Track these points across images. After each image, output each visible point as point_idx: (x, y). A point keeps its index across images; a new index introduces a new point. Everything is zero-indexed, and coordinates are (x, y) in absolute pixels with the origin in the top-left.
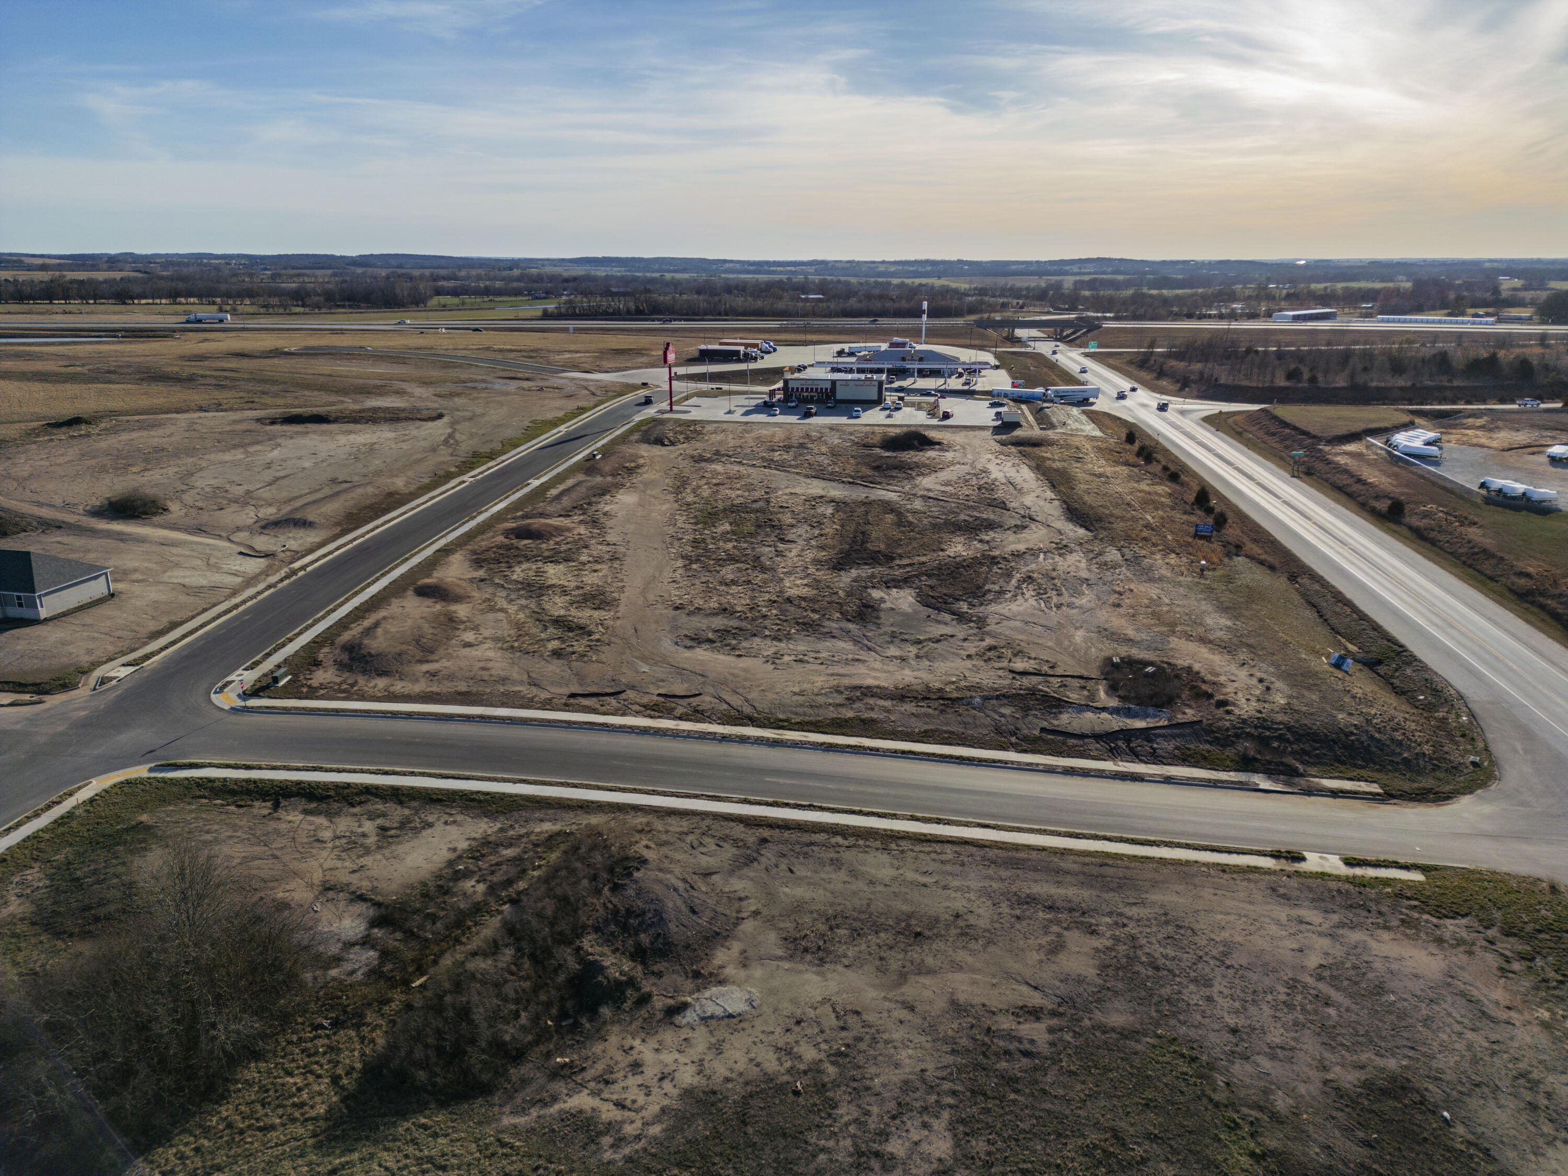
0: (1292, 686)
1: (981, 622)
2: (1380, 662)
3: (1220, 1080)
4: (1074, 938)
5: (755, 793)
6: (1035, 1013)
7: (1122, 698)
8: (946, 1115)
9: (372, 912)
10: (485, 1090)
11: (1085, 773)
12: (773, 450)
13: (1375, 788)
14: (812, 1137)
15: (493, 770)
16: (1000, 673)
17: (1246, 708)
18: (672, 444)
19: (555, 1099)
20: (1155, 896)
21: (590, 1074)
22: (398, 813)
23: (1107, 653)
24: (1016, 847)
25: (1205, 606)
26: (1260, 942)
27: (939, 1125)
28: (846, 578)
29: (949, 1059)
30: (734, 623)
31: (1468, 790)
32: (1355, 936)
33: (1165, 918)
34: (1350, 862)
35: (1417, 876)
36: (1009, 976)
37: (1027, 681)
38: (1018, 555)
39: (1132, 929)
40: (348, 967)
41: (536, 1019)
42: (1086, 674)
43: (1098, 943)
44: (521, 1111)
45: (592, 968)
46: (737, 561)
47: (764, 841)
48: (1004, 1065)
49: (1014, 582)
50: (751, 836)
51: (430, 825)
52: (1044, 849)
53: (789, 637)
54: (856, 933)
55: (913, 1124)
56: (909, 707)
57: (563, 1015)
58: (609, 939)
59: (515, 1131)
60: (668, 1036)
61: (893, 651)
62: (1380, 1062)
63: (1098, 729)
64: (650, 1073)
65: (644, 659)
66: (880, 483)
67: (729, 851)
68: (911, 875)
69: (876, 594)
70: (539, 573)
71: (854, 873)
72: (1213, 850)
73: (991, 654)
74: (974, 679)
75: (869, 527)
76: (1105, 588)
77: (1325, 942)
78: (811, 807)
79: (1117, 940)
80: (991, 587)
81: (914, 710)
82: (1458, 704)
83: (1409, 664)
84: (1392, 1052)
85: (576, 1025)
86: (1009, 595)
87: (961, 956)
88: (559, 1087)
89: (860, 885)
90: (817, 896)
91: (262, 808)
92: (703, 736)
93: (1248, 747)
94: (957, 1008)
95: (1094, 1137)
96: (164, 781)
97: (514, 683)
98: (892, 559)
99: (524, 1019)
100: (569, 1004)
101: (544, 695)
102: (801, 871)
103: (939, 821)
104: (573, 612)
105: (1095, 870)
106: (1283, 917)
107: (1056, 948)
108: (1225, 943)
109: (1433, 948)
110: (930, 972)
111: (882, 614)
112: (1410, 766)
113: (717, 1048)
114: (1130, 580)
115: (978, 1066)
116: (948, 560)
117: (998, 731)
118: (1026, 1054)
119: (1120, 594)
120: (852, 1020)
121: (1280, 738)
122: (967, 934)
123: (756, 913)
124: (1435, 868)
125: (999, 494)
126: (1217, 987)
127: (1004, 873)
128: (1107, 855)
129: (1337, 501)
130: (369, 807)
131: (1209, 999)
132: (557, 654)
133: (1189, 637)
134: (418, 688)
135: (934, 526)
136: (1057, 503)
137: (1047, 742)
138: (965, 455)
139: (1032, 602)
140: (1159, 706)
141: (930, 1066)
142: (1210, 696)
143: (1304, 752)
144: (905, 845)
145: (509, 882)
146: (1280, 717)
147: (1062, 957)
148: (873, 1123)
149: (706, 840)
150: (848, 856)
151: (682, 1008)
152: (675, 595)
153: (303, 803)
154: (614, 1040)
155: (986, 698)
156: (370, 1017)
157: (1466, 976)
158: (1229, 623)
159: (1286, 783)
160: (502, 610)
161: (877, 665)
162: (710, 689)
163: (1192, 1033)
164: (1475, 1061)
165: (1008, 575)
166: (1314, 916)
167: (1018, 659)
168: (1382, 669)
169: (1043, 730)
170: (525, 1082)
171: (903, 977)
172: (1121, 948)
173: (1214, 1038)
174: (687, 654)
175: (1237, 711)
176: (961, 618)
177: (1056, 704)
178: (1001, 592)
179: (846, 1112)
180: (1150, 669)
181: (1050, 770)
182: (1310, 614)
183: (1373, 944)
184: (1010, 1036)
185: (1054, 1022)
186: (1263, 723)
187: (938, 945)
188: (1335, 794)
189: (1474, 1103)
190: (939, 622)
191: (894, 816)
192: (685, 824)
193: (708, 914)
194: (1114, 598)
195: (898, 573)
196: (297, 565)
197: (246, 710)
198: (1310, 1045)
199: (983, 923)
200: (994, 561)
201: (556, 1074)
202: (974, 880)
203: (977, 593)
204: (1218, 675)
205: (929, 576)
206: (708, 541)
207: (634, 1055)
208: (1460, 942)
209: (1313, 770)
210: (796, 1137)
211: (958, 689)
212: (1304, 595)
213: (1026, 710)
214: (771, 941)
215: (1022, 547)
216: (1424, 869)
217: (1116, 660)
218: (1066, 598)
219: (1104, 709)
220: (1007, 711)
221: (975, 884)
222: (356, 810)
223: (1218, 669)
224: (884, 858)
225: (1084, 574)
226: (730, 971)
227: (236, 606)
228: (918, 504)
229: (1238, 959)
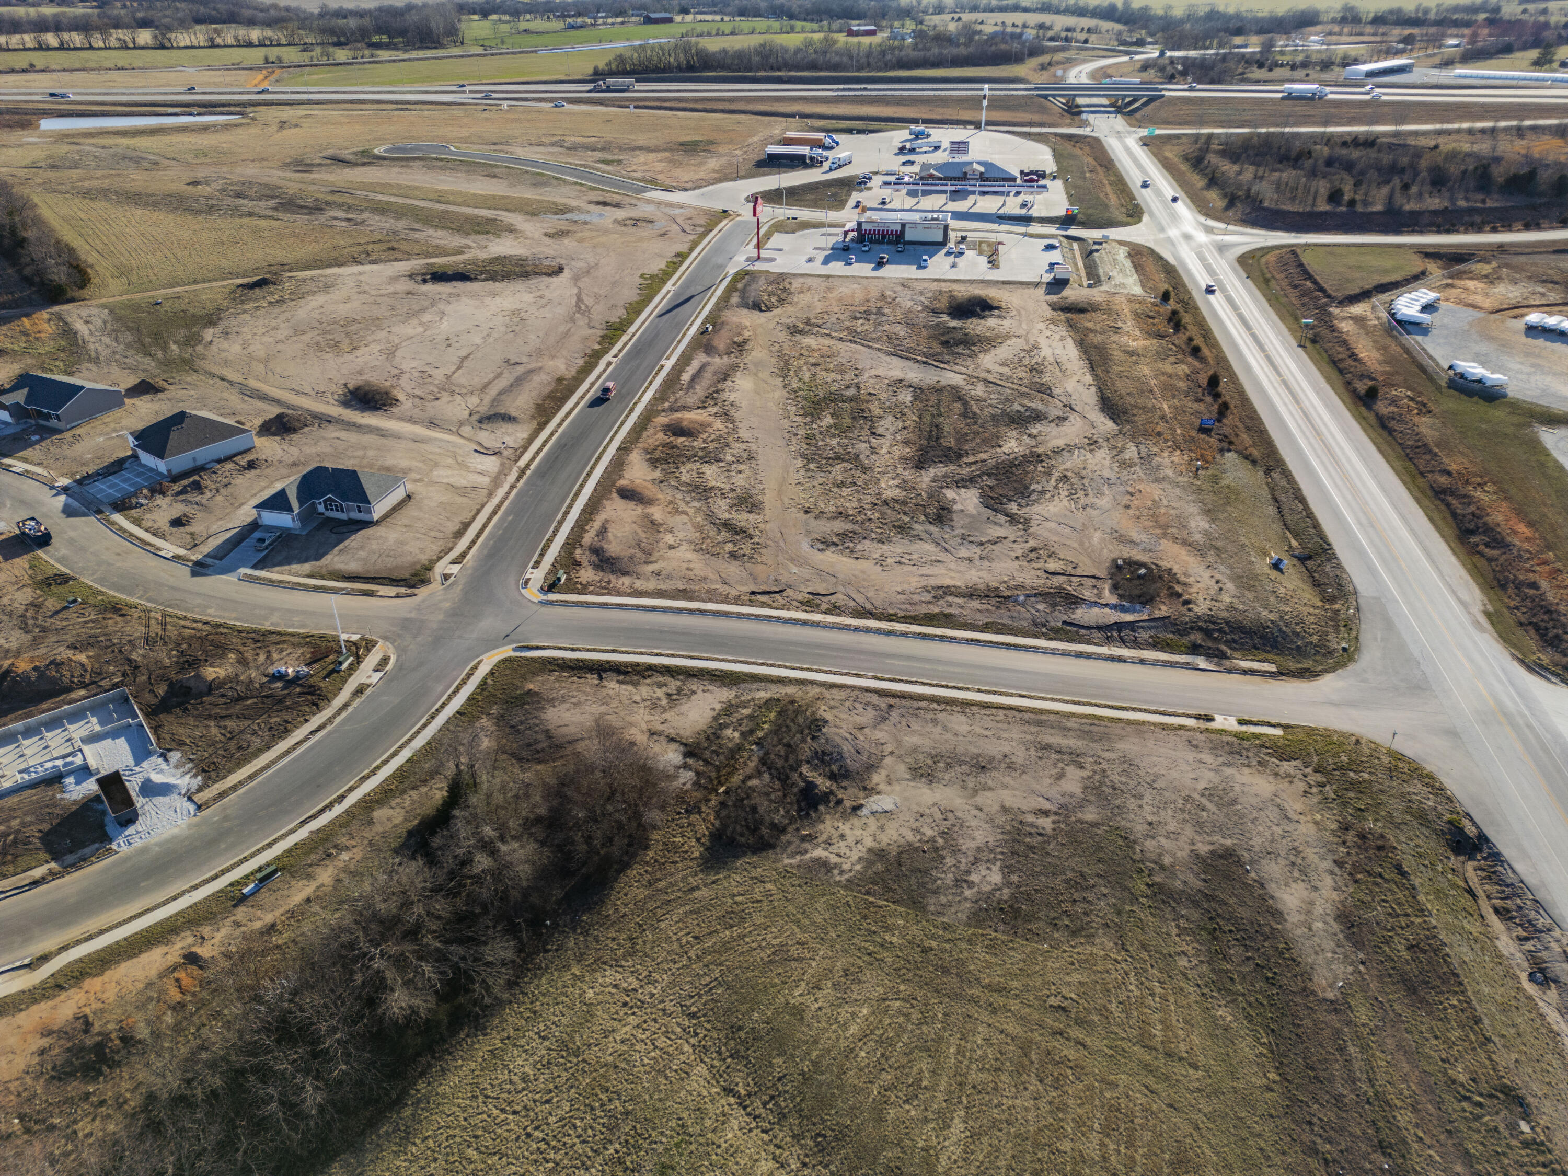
0: (1238, 587)
1: (1027, 522)
2: (1310, 558)
3: (1138, 849)
4: (1071, 771)
5: (883, 672)
6: (1046, 813)
7: (1121, 597)
8: (998, 864)
9: (682, 748)
10: (772, 846)
11: (1088, 656)
12: (855, 318)
13: (1273, 668)
14: (934, 873)
15: (720, 653)
16: (1039, 573)
17: (1202, 607)
18: (769, 309)
19: (806, 851)
20: (1120, 746)
21: (820, 840)
22: (674, 684)
23: (1114, 555)
24: (1041, 712)
25: (1193, 509)
26: (1174, 774)
27: (996, 868)
28: (925, 479)
29: (1000, 837)
30: (849, 526)
31: (1333, 669)
32: (1228, 771)
33: (1124, 759)
34: (1241, 722)
35: (1279, 732)
36: (1033, 792)
37: (1057, 581)
38: (1058, 452)
39: (1104, 765)
40: (682, 781)
41: (787, 812)
42: (1098, 574)
43: (1084, 773)
44: (792, 856)
45: (811, 786)
46: (843, 460)
47: (891, 706)
48: (1028, 840)
49: (1053, 482)
50: (883, 703)
51: (694, 692)
52: (1057, 713)
53: (889, 540)
54: (949, 766)
55: (982, 869)
56: (975, 604)
57: (800, 810)
58: (815, 768)
59: (791, 866)
60: (855, 821)
61: (963, 552)
62: (1223, 841)
63: (1101, 622)
64: (850, 840)
65: (792, 560)
66: (947, 363)
67: (871, 713)
68: (978, 730)
69: (950, 494)
70: (700, 474)
71: (944, 728)
72: (1161, 713)
73: (1032, 555)
74: (1020, 578)
75: (941, 419)
76: (1122, 488)
77: (1212, 774)
78: (916, 682)
79: (1094, 772)
80: (1033, 486)
81: (979, 606)
82: (1352, 599)
83: (1329, 560)
84: (1230, 836)
85: (808, 815)
86: (1048, 496)
87: (1007, 780)
88: (806, 845)
89: (949, 736)
90: (925, 743)
91: (592, 679)
92: (843, 628)
93: (1197, 637)
94: (1005, 810)
95: (1070, 875)
96: (526, 658)
97: (712, 582)
98: (960, 456)
99: (782, 812)
100: (803, 804)
101: (734, 593)
102: (915, 726)
103: (995, 693)
104: (735, 516)
105: (1087, 728)
106: (1191, 760)
107: (1060, 776)
108: (1155, 775)
109: (1271, 779)
110: (990, 789)
111: (954, 516)
112: (1300, 652)
113: (882, 828)
114: (1141, 480)
115: (1015, 840)
116: (1004, 458)
117: (1035, 624)
118: (1040, 834)
119: (1132, 494)
120: (949, 815)
121: (1220, 631)
122: (1011, 767)
123: (892, 753)
124: (1291, 726)
125: (1046, 378)
126: (1146, 799)
127: (1033, 729)
128: (1095, 717)
129: (1328, 379)
130: (654, 679)
131: (1140, 806)
132: (733, 555)
133: (1175, 540)
134: (651, 585)
135: (993, 417)
136: (1093, 389)
137: (1065, 632)
138: (1020, 322)
139: (1065, 502)
140: (1144, 603)
141: (991, 840)
142: (1179, 595)
143: (1234, 641)
144: (975, 709)
145: (752, 732)
146: (1225, 614)
147: (1063, 782)
148: (963, 867)
149: (857, 705)
150: (941, 716)
151: (860, 807)
152: (801, 496)
153: (614, 675)
154: (828, 823)
155: (1028, 596)
156: (704, 808)
157: (1284, 796)
158: (1207, 526)
159: (1218, 664)
160: (684, 512)
161: (953, 566)
162: (841, 589)
163: (1128, 825)
164: (1273, 841)
165: (1048, 474)
166: (1208, 758)
167: (1051, 560)
168: (1310, 564)
169: (1064, 622)
170: (789, 843)
171: (975, 791)
172: (1097, 777)
173: (1139, 827)
174: (820, 556)
175: (1196, 609)
176: (1013, 519)
177: (1073, 601)
178: (1043, 492)
179: (949, 861)
180: (1142, 571)
181: (1066, 654)
182: (1271, 510)
183: (1238, 776)
184: (1032, 825)
185: (1056, 818)
186: (1211, 619)
187: (994, 773)
188: (1246, 672)
189: (1264, 862)
190: (995, 523)
191: (967, 689)
192: (841, 695)
193: (866, 754)
194: (1126, 500)
195: (966, 471)
196: (522, 463)
197: (549, 603)
198: (1189, 831)
199: (1020, 761)
200: (1038, 458)
201: (804, 839)
202: (1015, 733)
203: (1023, 493)
204: (1189, 576)
205: (989, 475)
206: (818, 437)
207: (840, 831)
208: (1288, 775)
209: (1236, 654)
210: (926, 872)
211: (1009, 588)
212: (1272, 491)
213: (1054, 605)
214: (902, 770)
215: (1060, 443)
216: (1285, 727)
217: (1120, 562)
218: (1090, 500)
219: (1106, 605)
220: (1041, 607)
221: (1016, 736)
222: (648, 681)
223: (1191, 571)
224: (962, 718)
225: (1106, 473)
226: (882, 787)
227: (498, 507)
228: (980, 390)
229: (1160, 784)
